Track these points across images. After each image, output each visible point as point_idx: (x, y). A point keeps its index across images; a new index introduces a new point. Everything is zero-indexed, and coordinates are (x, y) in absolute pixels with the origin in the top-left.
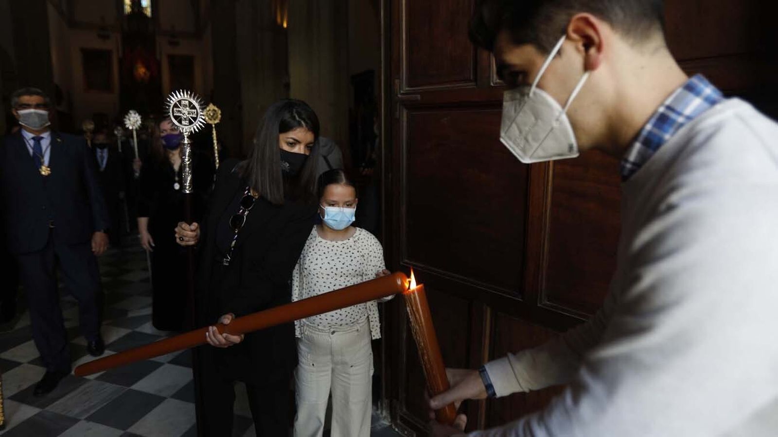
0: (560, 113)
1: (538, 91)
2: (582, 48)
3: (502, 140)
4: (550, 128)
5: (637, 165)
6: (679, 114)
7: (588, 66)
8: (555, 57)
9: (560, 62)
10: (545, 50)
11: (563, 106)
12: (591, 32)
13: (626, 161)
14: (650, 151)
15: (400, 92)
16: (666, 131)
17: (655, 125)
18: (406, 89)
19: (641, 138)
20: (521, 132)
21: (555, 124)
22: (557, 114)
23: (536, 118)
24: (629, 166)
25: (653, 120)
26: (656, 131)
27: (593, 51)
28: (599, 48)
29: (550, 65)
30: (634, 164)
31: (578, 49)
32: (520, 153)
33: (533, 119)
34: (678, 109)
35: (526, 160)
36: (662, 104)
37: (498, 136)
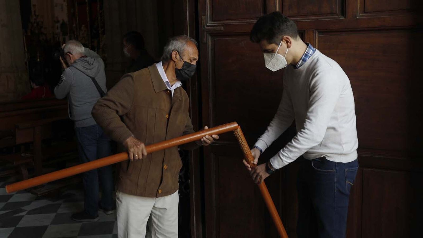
0: (284, 58)
1: (277, 54)
2: (286, 43)
3: (266, 67)
4: (281, 62)
5: (301, 65)
6: (309, 54)
7: (288, 47)
8: (280, 46)
9: (282, 47)
10: (278, 45)
11: (284, 56)
12: (288, 40)
13: (298, 64)
14: (304, 62)
15: (206, 24)
16: (307, 58)
17: (305, 56)
18: (209, 22)
19: (302, 59)
20: (272, 64)
21: (282, 61)
22: (283, 58)
23: (277, 60)
24: (299, 65)
25: (304, 55)
26: (305, 57)
27: (289, 44)
28: (290, 43)
29: (280, 48)
30: (300, 65)
31: (285, 43)
32: (273, 69)
33: (276, 60)
34: (309, 53)
35: (274, 70)
36: (305, 51)
37: (265, 66)
